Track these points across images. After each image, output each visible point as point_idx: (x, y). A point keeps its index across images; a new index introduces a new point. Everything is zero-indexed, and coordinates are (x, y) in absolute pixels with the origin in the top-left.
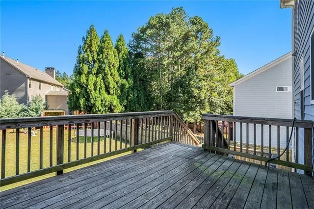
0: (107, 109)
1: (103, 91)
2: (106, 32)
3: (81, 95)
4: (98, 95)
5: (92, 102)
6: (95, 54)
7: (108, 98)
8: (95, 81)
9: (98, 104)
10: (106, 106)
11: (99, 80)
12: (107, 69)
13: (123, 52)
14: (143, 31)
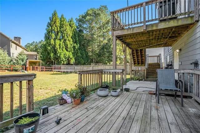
0: (67, 59)
1: (64, 49)
2: (62, 16)
3: (51, 51)
4: (61, 51)
5: (59, 55)
6: (59, 28)
7: (67, 53)
8: (60, 43)
9: (62, 56)
10: (66, 58)
11: (61, 43)
12: (66, 36)
13: (73, 28)
14: (84, 17)
